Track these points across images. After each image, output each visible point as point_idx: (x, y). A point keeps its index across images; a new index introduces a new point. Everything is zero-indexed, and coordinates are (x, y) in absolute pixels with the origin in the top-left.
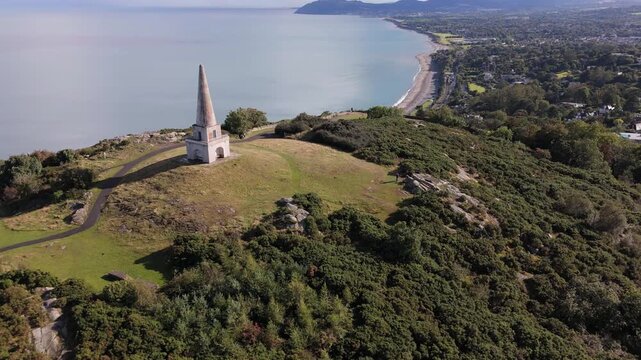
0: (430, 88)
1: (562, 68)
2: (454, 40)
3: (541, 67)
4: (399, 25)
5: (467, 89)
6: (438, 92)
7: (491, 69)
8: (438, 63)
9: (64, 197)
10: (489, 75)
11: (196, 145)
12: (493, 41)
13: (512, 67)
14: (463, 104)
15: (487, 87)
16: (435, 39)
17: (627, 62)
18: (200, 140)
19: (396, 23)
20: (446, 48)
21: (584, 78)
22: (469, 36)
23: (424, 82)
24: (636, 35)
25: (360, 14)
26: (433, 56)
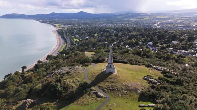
0: (62, 41)
1: (95, 33)
2: (61, 26)
3: (91, 33)
4: (41, 22)
5: (73, 40)
6: (66, 42)
7: (77, 34)
8: (60, 33)
10: (77, 36)
11: (110, 69)
12: (72, 26)
13: (83, 33)
14: (76, 45)
15: (79, 39)
16: (55, 26)
17: (109, 31)
19: (39, 21)
20: (60, 29)
22: (64, 25)
23: (59, 39)
25: (25, 18)
26: (57, 31)
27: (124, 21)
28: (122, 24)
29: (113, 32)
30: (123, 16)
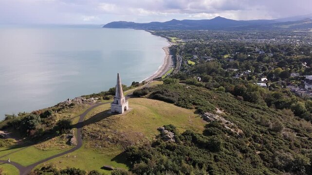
0: (171, 63)
1: (226, 53)
2: (178, 41)
3: (217, 53)
4: (153, 34)
5: (187, 63)
6: (175, 64)
7: (196, 54)
8: (173, 51)
9: (61, 133)
10: (196, 57)
11: (116, 106)
12: (195, 41)
13: (205, 53)
14: (187, 70)
15: (196, 62)
16: (170, 40)
17: (251, 51)
18: (117, 103)
19: (151, 32)
20: (175, 44)
21: (235, 58)
22: (185, 38)
23: (168, 60)
24: (252, 38)
25: (134, 28)
26: (170, 48)
27: (293, 34)
28: (286, 39)
29: (258, 52)
30: (294, 25)
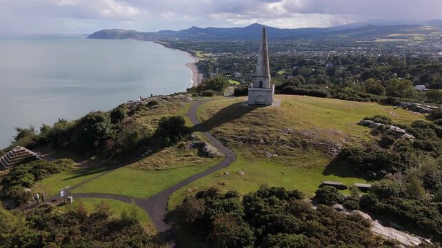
1: (279, 69)
2: (207, 55)
4: (166, 46)
7: (238, 70)
8: (202, 68)
9: (175, 141)
10: (238, 74)
12: (229, 55)
13: (251, 69)
15: (240, 81)
16: (194, 55)
17: (314, 64)
18: (261, 87)
19: (164, 44)
20: (202, 59)
21: (295, 73)
22: (214, 51)
25: (136, 39)
26: (196, 64)
27: (357, 45)
28: (349, 50)
29: (324, 65)
30: (355, 33)
